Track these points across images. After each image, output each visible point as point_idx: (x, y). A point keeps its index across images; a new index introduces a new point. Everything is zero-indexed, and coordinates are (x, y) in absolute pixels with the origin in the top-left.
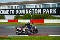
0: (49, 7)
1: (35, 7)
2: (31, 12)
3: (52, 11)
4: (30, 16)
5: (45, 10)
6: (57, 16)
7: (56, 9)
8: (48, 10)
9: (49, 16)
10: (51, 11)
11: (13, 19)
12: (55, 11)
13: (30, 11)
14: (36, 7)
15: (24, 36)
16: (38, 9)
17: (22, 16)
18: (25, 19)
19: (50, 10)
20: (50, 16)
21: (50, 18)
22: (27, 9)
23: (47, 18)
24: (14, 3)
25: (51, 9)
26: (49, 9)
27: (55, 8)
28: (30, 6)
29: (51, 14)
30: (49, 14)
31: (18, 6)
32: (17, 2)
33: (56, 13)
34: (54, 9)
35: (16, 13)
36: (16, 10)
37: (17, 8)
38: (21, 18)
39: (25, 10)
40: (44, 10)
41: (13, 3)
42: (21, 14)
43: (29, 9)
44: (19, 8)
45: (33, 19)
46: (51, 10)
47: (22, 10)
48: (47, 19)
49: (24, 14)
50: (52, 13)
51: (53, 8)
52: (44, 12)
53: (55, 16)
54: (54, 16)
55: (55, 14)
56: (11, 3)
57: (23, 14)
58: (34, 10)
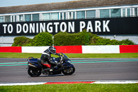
0: (92, 17)
1: (61, 17)
2: (52, 28)
3: (99, 27)
4: (49, 38)
5: (83, 25)
6: (111, 38)
7: (108, 22)
8: (90, 23)
9: (93, 38)
10: (96, 26)
11: (11, 45)
12: (105, 26)
13: (50, 26)
14: (63, 18)
15: (37, 85)
16: (67, 21)
17: (32, 38)
18: (37, 45)
19: (96, 24)
20: (95, 39)
21: (96, 43)
22: (43, 22)
23: (88, 42)
24: (13, 7)
25: (96, 22)
26: (93, 21)
27: (106, 19)
28: (48, 16)
29: (99, 33)
30: (94, 32)
31: (20, 16)
32: (18, 7)
33: (108, 30)
34: (104, 22)
35: (18, 32)
36: (18, 25)
37: (18, 20)
38: (29, 43)
39: (37, 24)
40: (81, 25)
41: (9, 8)
42: (28, 34)
43: (47, 22)
44: (23, 19)
45: (57, 45)
46: (98, 24)
47: (31, 24)
48: (89, 44)
49: (35, 34)
50: (100, 31)
51: (101, 20)
52: (81, 27)
53: (108, 37)
54: (104, 37)
55: (106, 33)
56: (4, 8)
57: (32, 34)
58: (58, 23)
